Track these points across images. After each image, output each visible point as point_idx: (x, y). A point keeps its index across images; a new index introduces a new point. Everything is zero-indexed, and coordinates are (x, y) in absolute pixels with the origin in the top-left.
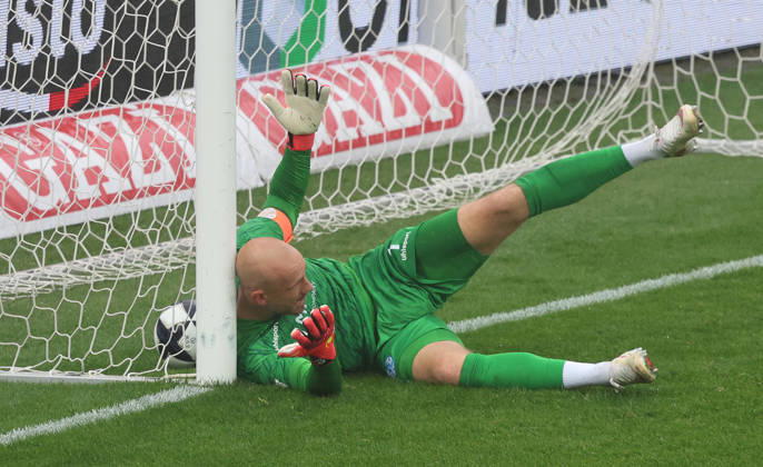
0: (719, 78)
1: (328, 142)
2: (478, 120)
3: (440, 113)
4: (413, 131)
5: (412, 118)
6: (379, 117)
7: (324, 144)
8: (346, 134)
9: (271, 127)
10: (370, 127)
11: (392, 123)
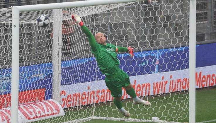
0: (107, 106)
1: (35, 116)
2: (62, 113)
3: (55, 111)
4: (51, 115)
5: (50, 112)
6: (44, 112)
7: (34, 117)
8: (38, 115)
9: (25, 113)
10: (43, 114)
11: (47, 113)
